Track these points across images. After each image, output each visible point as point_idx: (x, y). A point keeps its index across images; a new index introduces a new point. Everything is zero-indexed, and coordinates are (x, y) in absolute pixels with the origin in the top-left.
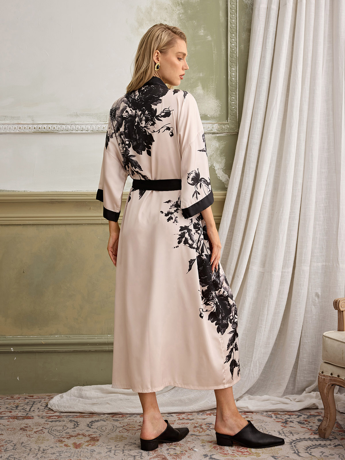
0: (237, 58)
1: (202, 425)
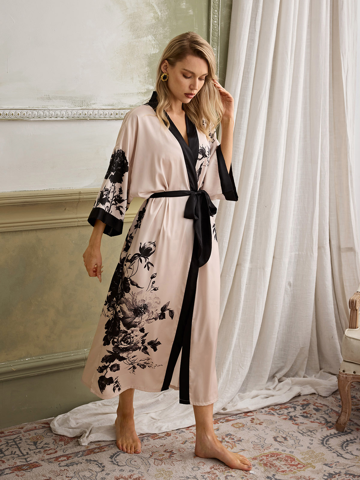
0: (218, 37)
1: (224, 439)
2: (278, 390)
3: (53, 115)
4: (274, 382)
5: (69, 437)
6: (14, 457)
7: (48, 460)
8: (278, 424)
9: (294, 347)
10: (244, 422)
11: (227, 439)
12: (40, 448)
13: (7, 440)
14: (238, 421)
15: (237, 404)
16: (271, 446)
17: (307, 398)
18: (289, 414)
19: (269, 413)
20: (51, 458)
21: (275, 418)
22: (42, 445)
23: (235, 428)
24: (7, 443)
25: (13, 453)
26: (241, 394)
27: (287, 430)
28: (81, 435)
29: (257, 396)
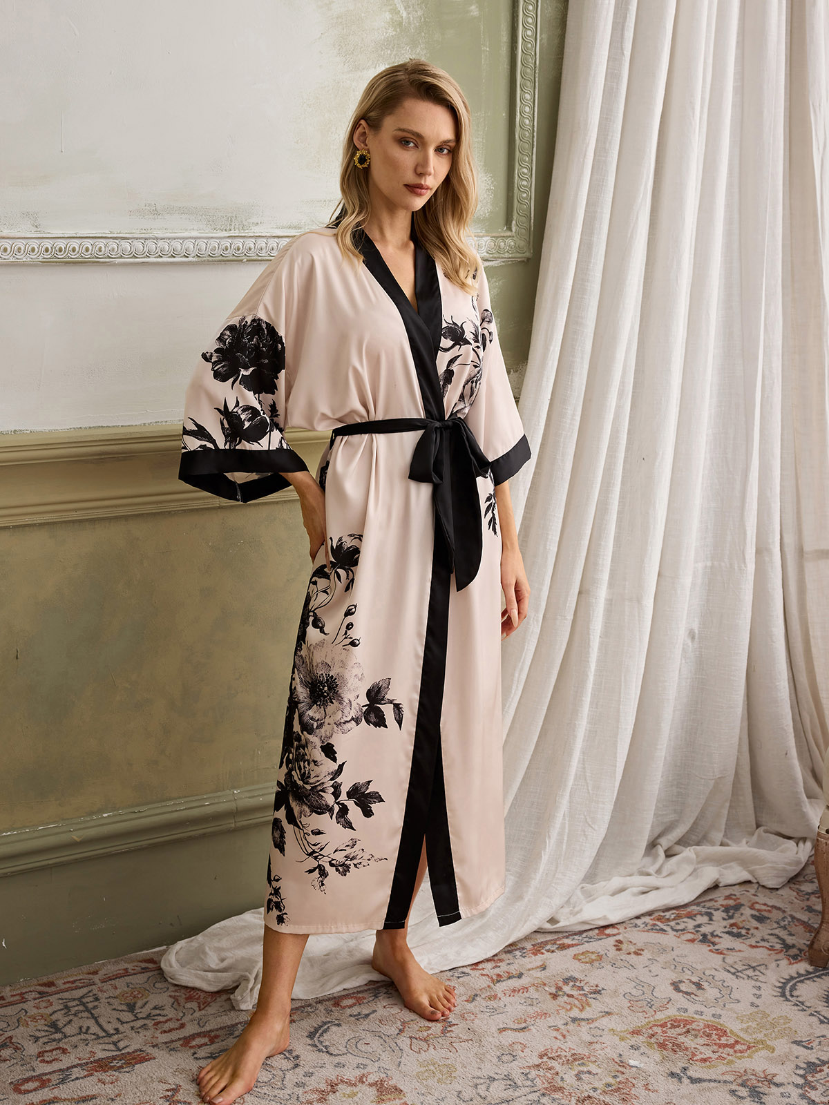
0: (535, 67)
1: (561, 988)
2: (667, 876)
3: (164, 251)
4: (656, 856)
5: (206, 992)
6: (87, 1040)
7: (168, 1045)
8: (676, 952)
9: (701, 778)
10: (600, 950)
11: (567, 989)
12: (143, 1018)
13: (65, 1001)
14: (586, 947)
15: (581, 910)
16: (668, 1003)
17: (733, 893)
18: (699, 929)
19: (654, 929)
20: (173, 1041)
21: (669, 939)
22: (146, 1010)
23: (582, 962)
24: (66, 1007)
25: (84, 1030)
26: (588, 886)
27: (699, 967)
28: (235, 985)
29: (622, 890)
